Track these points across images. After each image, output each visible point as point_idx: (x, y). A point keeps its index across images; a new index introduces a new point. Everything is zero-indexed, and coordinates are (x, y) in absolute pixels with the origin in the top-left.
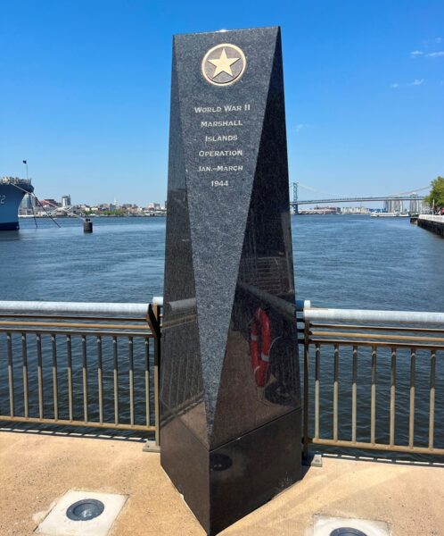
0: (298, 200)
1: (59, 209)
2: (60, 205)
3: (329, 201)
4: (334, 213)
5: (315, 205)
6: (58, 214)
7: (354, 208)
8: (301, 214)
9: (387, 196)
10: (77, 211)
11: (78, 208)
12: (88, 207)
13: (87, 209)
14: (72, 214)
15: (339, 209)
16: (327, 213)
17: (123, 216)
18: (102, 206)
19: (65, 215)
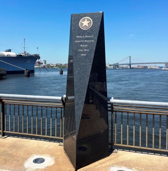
0: (131, 63)
1: (42, 65)
2: (42, 64)
3: (143, 64)
4: (145, 68)
5: (137, 65)
6: (42, 67)
7: (153, 66)
8: (132, 68)
9: (166, 62)
10: (49, 66)
11: (49, 65)
12: (52, 64)
13: (52, 65)
14: (47, 67)
15: (147, 67)
16: (142, 68)
17: (65, 68)
18: (57, 64)
19: (44, 67)
